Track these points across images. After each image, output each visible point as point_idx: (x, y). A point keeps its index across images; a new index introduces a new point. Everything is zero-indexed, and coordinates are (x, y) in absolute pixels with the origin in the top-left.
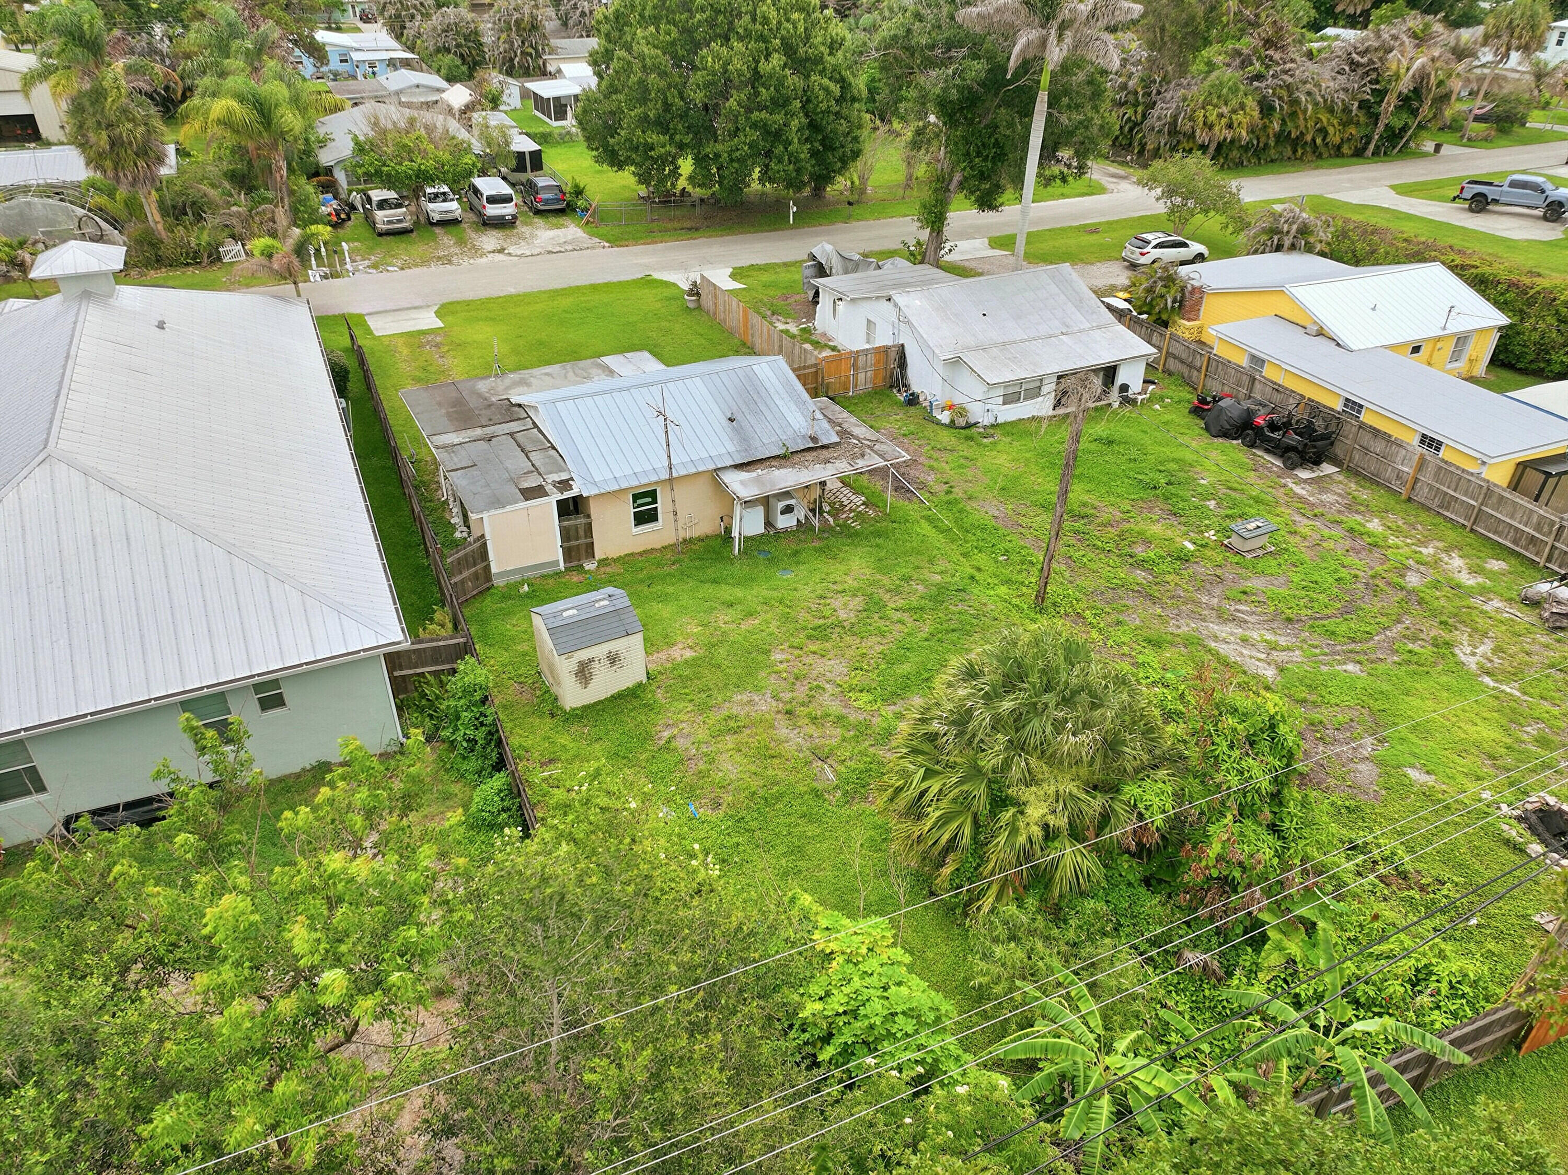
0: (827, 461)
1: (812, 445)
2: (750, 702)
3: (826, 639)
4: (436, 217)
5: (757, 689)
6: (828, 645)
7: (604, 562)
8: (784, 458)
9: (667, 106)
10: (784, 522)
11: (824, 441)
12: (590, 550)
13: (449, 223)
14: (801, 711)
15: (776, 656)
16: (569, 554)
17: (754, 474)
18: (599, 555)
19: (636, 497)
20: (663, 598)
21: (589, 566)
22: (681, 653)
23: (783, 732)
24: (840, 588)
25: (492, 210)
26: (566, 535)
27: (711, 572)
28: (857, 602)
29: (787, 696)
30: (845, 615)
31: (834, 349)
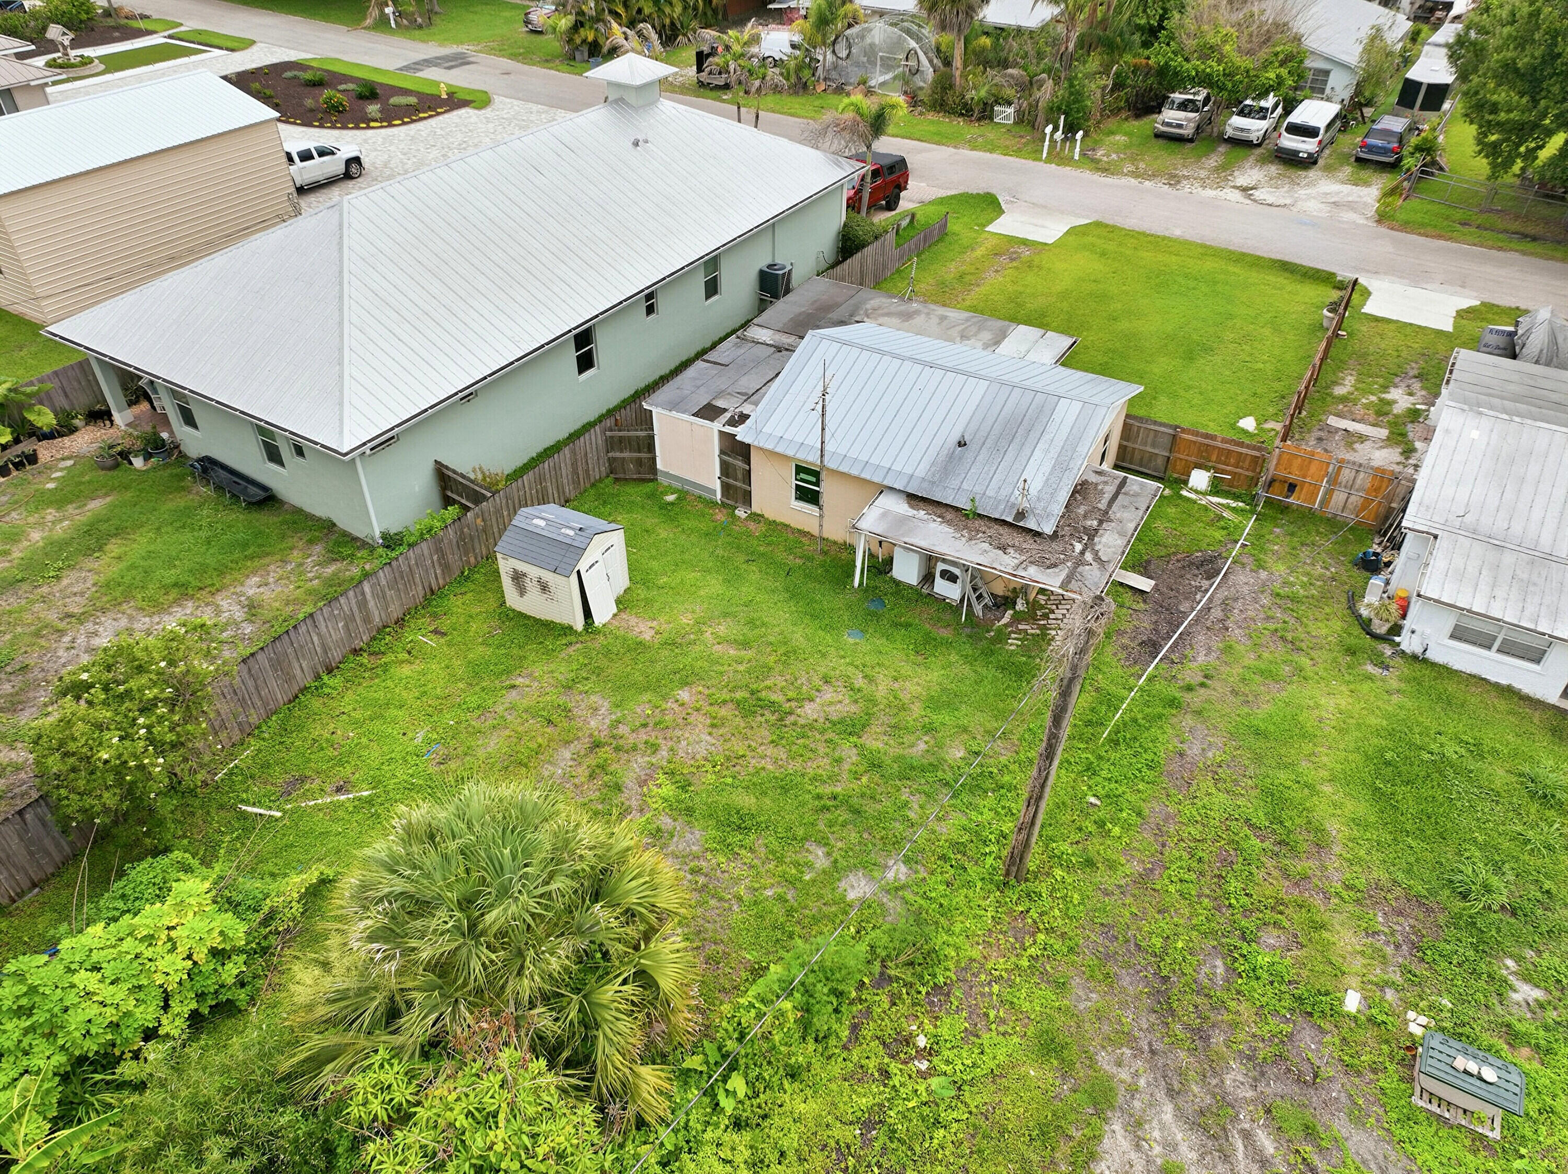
0: (1003, 548)
1: (1010, 519)
2: (595, 710)
3: (748, 715)
4: (1229, 132)
5: (619, 706)
6: (739, 721)
8: (965, 516)
11: (1031, 524)
13: (1241, 144)
14: (607, 751)
15: (684, 694)
16: (724, 489)
17: (912, 512)
18: (754, 507)
19: (800, 469)
20: (732, 579)
21: (741, 513)
22: (644, 630)
25: (1290, 142)
26: (726, 470)
28: (843, 710)
30: (810, 711)
31: (1409, 451)
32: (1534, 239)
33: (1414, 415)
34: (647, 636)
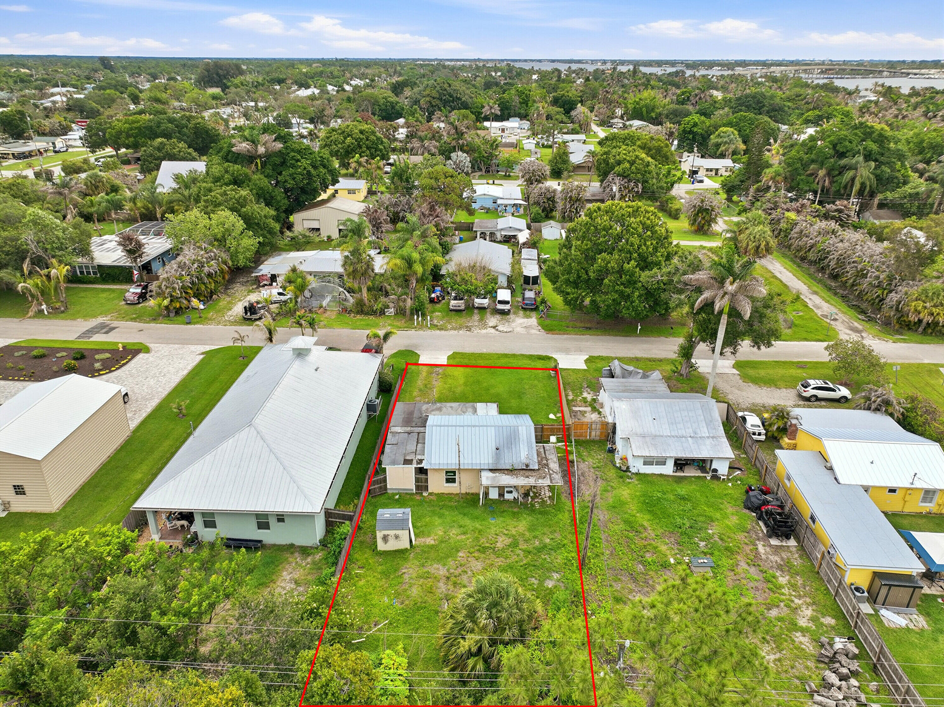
0: (527, 477)
1: (525, 468)
2: (438, 569)
3: (484, 553)
4: (476, 305)
5: (444, 565)
6: (483, 555)
7: (431, 494)
8: (511, 471)
9: (579, 277)
10: (507, 496)
11: (531, 467)
12: (426, 488)
13: (482, 309)
14: (453, 579)
15: (460, 554)
16: (418, 487)
17: (494, 475)
18: (430, 491)
19: (447, 472)
20: (441, 516)
21: (425, 494)
22: (430, 541)
23: (441, 584)
24: (506, 532)
25: (500, 307)
26: (417, 480)
27: (466, 511)
28: (508, 541)
29: (452, 571)
30: (499, 545)
31: (600, 413)
32: (590, 329)
33: (594, 400)
34: (432, 542)
